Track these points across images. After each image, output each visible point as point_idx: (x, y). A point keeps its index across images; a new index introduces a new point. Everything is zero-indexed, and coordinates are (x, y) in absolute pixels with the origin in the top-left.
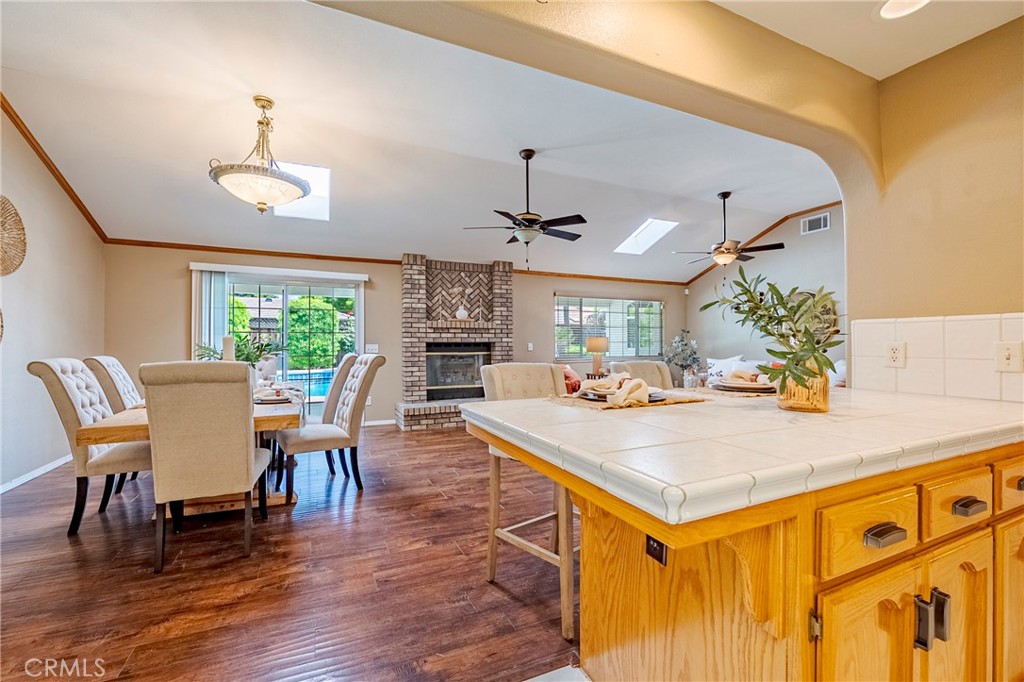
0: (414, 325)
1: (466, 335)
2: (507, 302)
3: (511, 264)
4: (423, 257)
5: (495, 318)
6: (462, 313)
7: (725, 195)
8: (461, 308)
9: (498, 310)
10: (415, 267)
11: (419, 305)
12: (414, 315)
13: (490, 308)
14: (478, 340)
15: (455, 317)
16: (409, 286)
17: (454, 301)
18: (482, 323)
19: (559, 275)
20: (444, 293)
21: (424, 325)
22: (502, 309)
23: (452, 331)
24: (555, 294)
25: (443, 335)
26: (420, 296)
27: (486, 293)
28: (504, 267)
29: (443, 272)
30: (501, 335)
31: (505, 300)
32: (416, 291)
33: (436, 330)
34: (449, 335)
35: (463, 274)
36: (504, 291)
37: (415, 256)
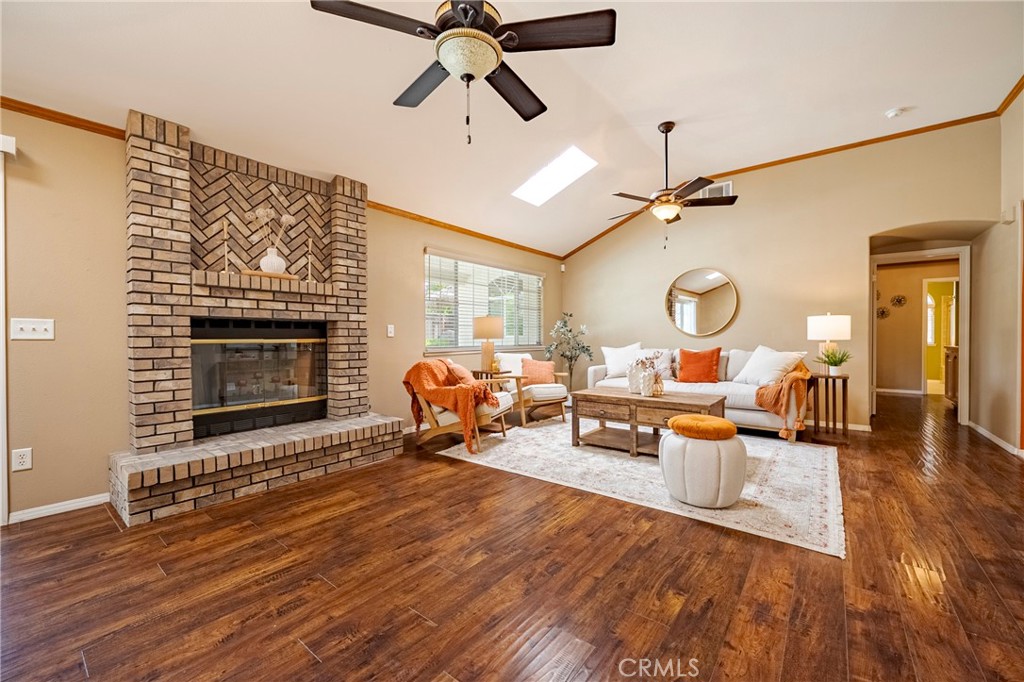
0: (158, 277)
1: (282, 306)
2: (358, 253)
3: (363, 186)
4: (181, 130)
5: (334, 277)
6: (272, 262)
7: (668, 127)
8: (272, 252)
9: (341, 264)
10: (160, 148)
11: (172, 235)
12: (158, 255)
13: (327, 258)
14: (305, 316)
15: (258, 268)
16: (147, 188)
17: (255, 238)
18: (311, 285)
19: (431, 222)
20: (232, 217)
21: (185, 279)
22: (349, 262)
23: (252, 295)
24: (425, 250)
25: (232, 303)
26: (174, 215)
27: (319, 232)
28: (353, 189)
29: (232, 177)
30: (347, 309)
31: (353, 248)
32: (166, 202)
33: (214, 290)
34: (246, 304)
35: (273, 188)
36: (353, 232)
37: (162, 125)
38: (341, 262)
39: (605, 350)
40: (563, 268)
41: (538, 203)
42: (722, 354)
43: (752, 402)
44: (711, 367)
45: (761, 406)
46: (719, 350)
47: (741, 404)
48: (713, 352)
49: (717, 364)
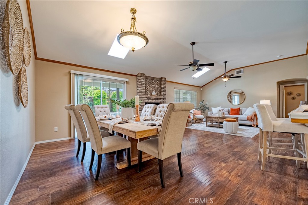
0: (142, 97)
1: (155, 100)
2: (165, 91)
3: (166, 78)
4: (144, 74)
5: (161, 95)
6: (154, 93)
7: (226, 62)
8: (154, 91)
10: (142, 77)
11: (143, 90)
12: (142, 93)
13: (160, 92)
14: (158, 102)
15: (152, 94)
16: (140, 84)
17: (151, 89)
18: (158, 97)
19: (175, 83)
20: (148, 86)
21: (144, 97)
22: (164, 92)
24: (174, 88)
25: (149, 100)
26: (143, 87)
27: (159, 87)
28: (164, 79)
29: (148, 80)
30: (163, 101)
31: (164, 89)
32: (142, 85)
33: (148, 98)
34: (151, 100)
35: (153, 81)
36: (164, 87)
37: (142, 74)
38: (162, 92)
39: (212, 108)
40: (201, 89)
41: (197, 77)
42: (240, 109)
43: (246, 119)
44: (238, 112)
45: (248, 119)
46: (240, 108)
47: (244, 119)
48: (238, 109)
49: (239, 111)
